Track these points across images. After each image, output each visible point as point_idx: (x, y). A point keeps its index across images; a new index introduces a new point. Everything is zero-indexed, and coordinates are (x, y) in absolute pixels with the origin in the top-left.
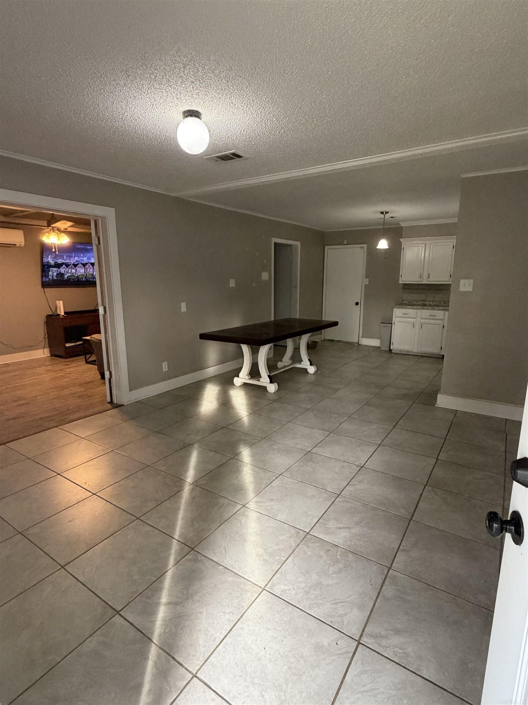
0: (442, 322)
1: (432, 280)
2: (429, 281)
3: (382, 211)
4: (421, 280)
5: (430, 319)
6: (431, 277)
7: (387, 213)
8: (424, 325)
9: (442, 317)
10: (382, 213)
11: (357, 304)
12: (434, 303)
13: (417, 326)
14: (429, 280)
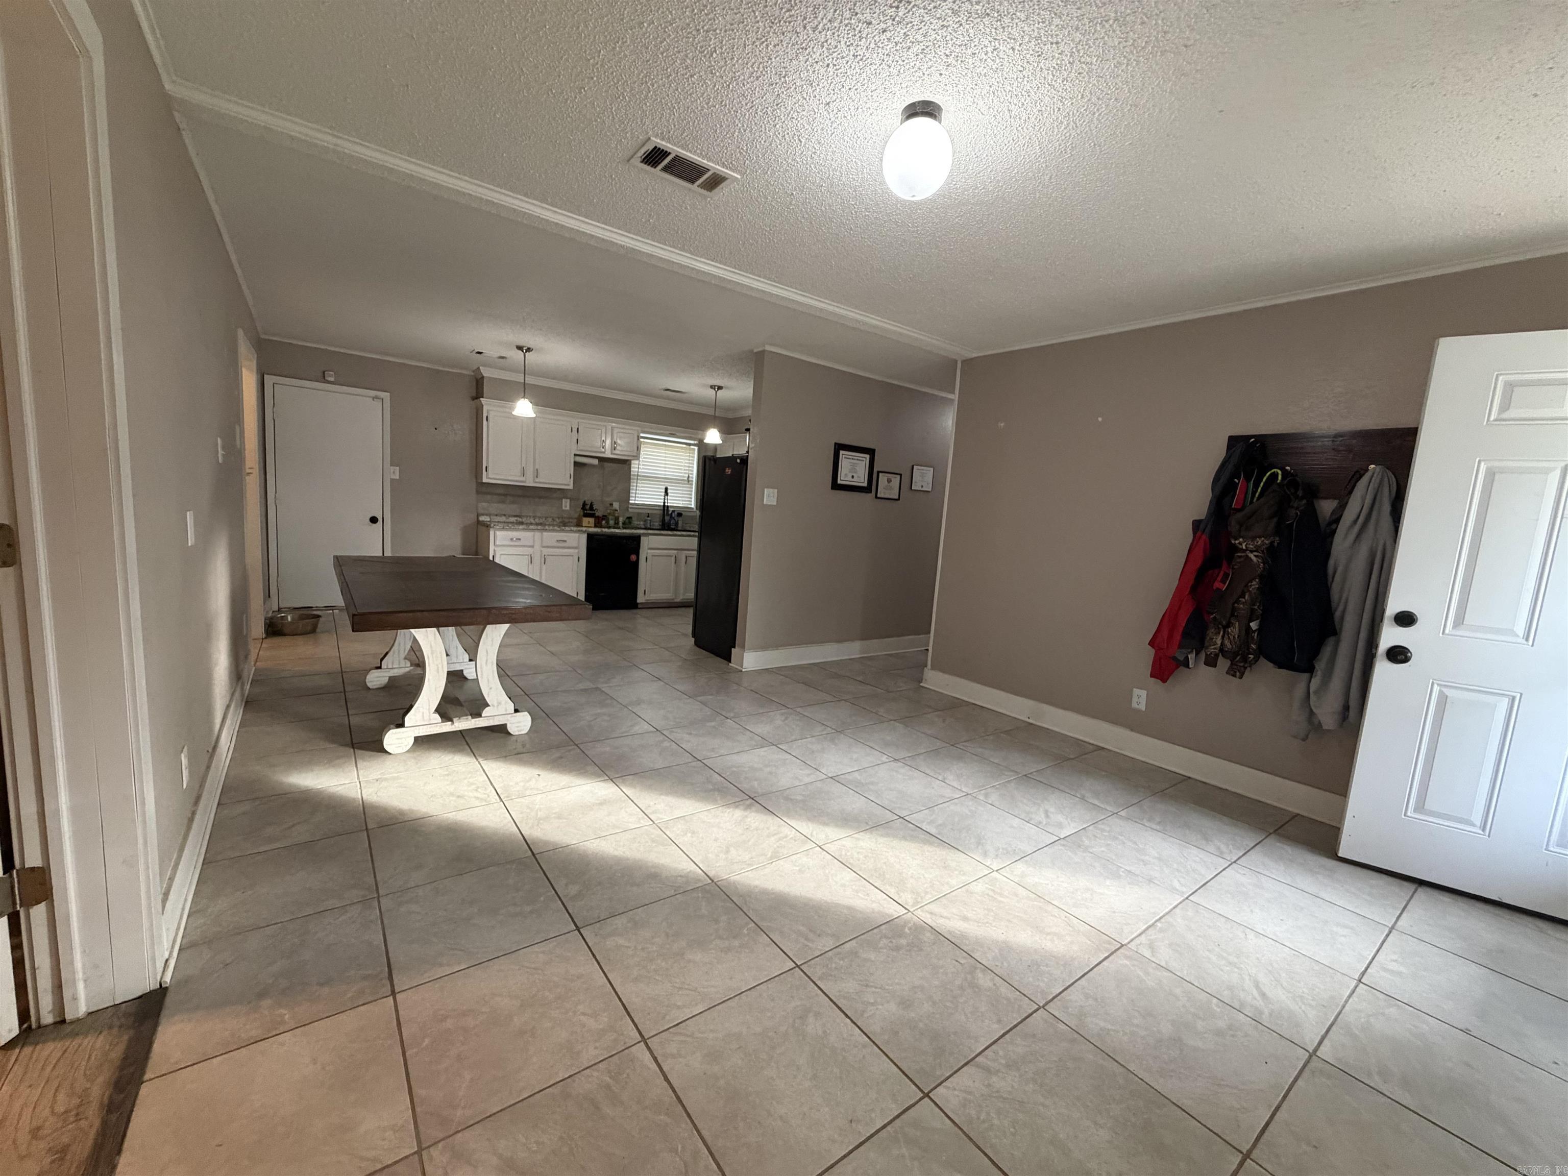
0: (577, 551)
1: (541, 481)
2: (536, 482)
3: (521, 344)
4: (522, 479)
5: (558, 547)
6: (541, 473)
7: (529, 350)
8: (548, 559)
9: (575, 544)
10: (520, 348)
11: (374, 520)
12: (537, 520)
13: (537, 560)
14: (537, 480)
